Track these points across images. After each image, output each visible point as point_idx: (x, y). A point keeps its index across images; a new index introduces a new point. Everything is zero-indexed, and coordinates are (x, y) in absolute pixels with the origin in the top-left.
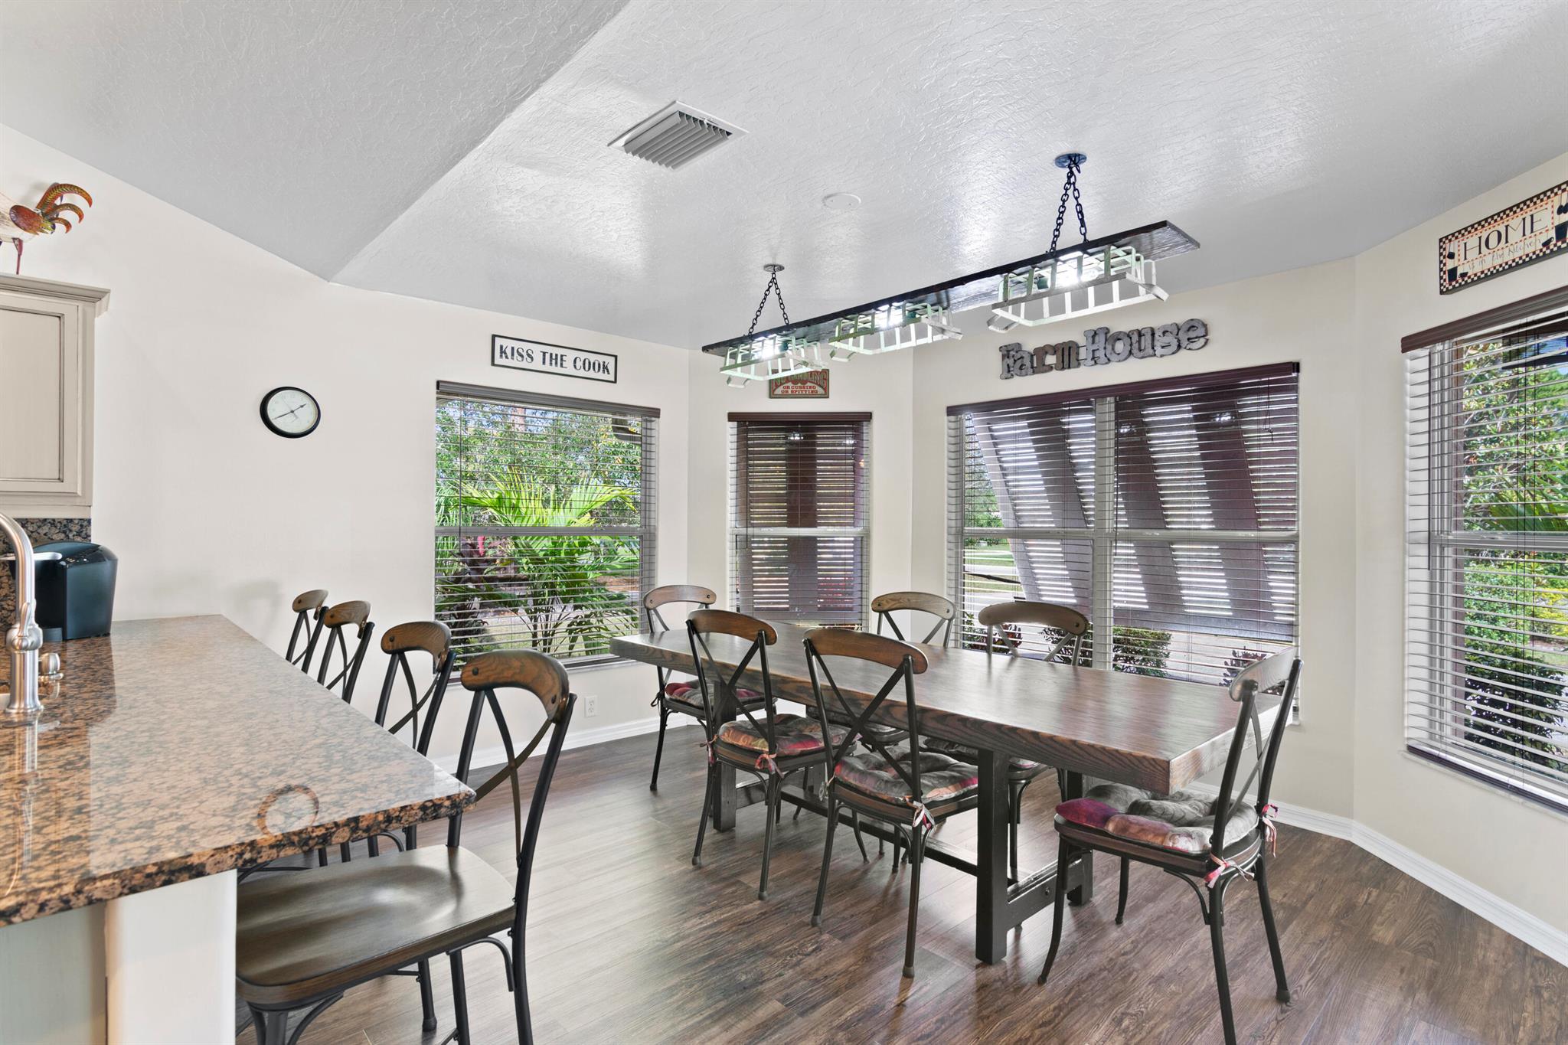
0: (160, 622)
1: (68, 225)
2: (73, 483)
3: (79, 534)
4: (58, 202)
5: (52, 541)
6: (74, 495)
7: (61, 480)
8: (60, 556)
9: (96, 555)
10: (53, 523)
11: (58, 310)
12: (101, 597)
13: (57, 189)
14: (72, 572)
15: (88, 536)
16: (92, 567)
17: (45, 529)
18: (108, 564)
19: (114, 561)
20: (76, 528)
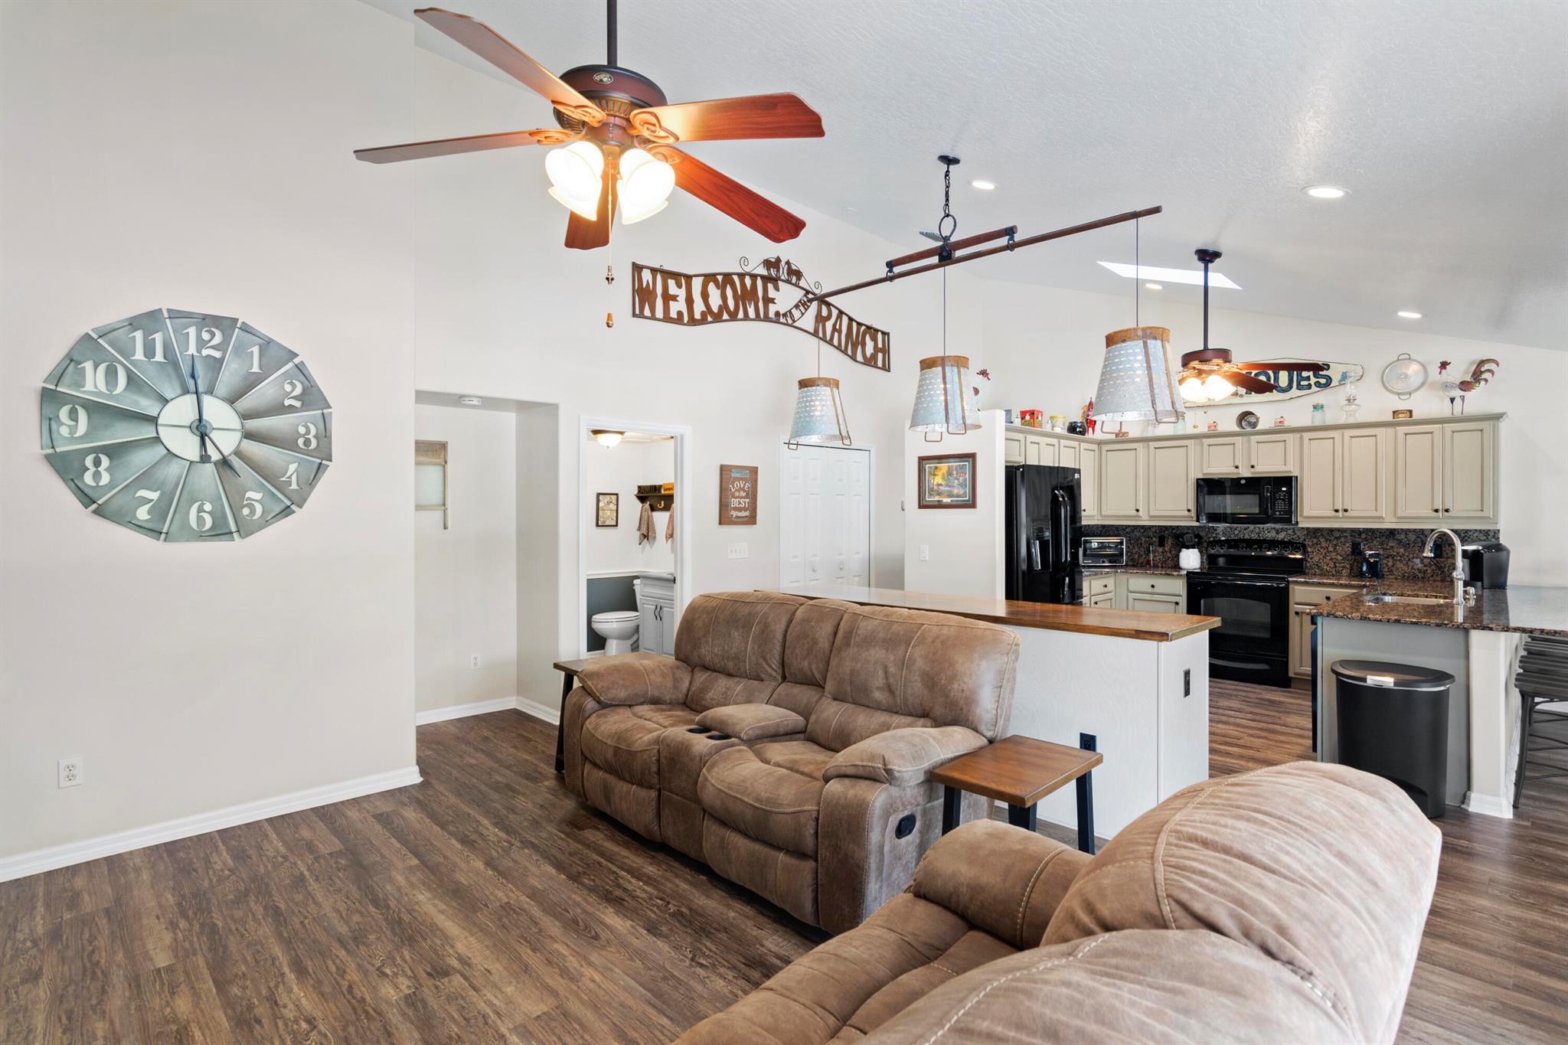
0: (1538, 588)
1: (1486, 380)
2: (1488, 512)
3: (1494, 537)
4: (1482, 369)
5: (1480, 540)
6: (1489, 518)
7: (1482, 510)
8: (1481, 548)
9: (1499, 548)
10: (1480, 531)
11: (1480, 427)
12: (1501, 570)
13: (1482, 363)
14: (1486, 556)
15: (1498, 538)
16: (1497, 554)
17: (1476, 534)
18: (1505, 552)
19: (1508, 552)
20: (1492, 534)
